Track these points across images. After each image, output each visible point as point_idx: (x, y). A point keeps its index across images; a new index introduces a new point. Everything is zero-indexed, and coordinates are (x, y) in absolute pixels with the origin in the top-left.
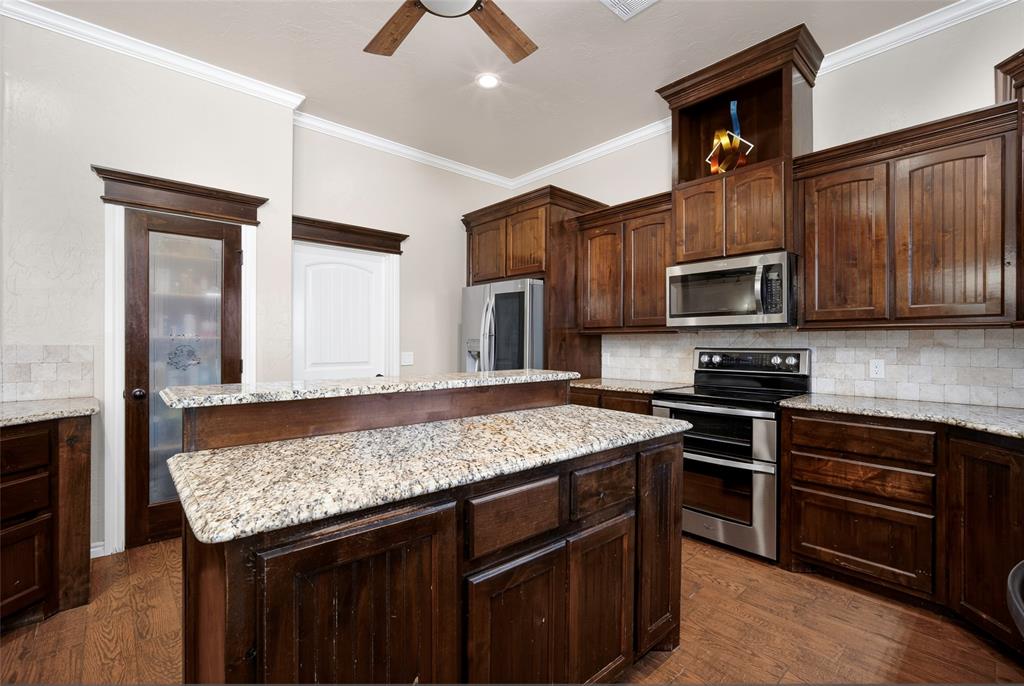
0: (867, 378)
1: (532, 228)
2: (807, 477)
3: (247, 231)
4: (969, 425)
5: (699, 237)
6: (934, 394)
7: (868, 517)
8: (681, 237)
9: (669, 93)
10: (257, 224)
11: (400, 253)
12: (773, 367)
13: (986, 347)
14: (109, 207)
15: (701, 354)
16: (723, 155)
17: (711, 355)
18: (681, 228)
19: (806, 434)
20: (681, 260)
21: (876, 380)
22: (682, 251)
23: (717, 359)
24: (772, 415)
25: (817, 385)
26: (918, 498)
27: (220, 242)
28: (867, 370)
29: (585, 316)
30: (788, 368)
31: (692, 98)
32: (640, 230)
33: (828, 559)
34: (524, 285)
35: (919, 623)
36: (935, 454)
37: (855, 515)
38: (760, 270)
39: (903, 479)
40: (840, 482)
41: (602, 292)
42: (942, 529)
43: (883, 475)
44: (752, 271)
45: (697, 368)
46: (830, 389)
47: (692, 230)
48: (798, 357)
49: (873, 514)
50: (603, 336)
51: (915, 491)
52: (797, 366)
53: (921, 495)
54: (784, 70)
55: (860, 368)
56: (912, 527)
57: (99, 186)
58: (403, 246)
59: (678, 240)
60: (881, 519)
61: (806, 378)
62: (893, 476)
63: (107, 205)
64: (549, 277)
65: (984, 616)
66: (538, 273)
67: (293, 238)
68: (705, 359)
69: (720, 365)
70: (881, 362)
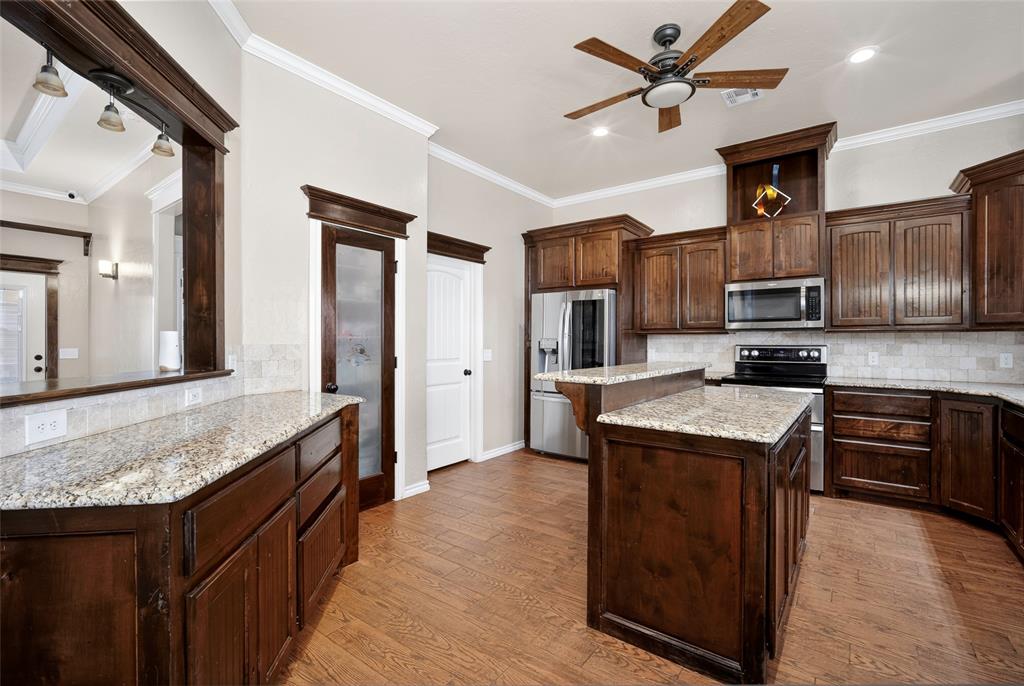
0: (867, 365)
1: (604, 247)
2: (844, 432)
3: (399, 243)
4: (956, 391)
5: (751, 262)
6: (911, 374)
7: (887, 454)
8: (735, 261)
9: (726, 153)
10: (406, 238)
11: (483, 263)
12: (800, 359)
13: (943, 343)
14: (312, 220)
15: (742, 350)
16: (767, 202)
17: (750, 350)
18: (735, 255)
19: (844, 403)
20: (736, 278)
21: (873, 367)
22: (736, 273)
23: (755, 353)
24: (821, 391)
25: (829, 372)
26: (921, 439)
27: (380, 253)
28: (866, 359)
29: (642, 319)
30: (813, 359)
31: (747, 158)
32: (695, 254)
33: (860, 485)
34: (604, 295)
35: (924, 517)
36: (931, 410)
37: (877, 454)
38: (803, 290)
39: (911, 429)
40: (869, 434)
41: (658, 301)
42: (934, 456)
43: (898, 426)
44: (797, 290)
45: (738, 360)
46: (841, 374)
47: (745, 257)
48: (819, 351)
49: (892, 452)
50: (649, 336)
51: (918, 435)
52: (819, 359)
53: (923, 437)
54: (819, 150)
55: (861, 359)
56: (916, 458)
57: (305, 203)
58: (487, 256)
59: (733, 264)
60: (897, 455)
61: (825, 365)
62: (904, 426)
63: (311, 220)
64: (621, 288)
65: (966, 504)
66: (612, 285)
67: (428, 252)
68: (746, 353)
69: (758, 358)
70: (876, 354)
